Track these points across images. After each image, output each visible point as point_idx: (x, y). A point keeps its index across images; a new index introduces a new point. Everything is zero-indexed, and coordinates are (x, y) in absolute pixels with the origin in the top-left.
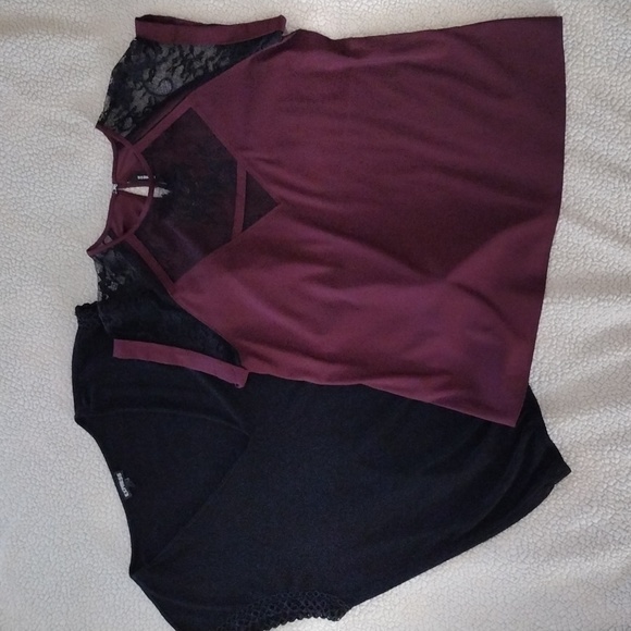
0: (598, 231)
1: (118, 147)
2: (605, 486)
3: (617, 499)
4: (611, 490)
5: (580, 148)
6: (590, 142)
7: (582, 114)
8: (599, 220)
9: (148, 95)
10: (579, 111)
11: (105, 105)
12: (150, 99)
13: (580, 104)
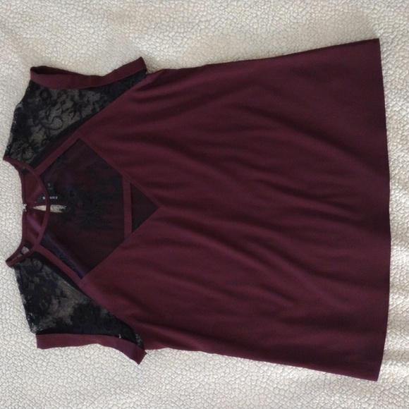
0: (401, 187)
1: (23, 174)
2: (382, 389)
3: (390, 401)
4: (386, 393)
5: (395, 118)
6: (404, 113)
7: (401, 90)
8: (403, 177)
9: (44, 130)
10: (399, 87)
11: (9, 140)
12: (45, 133)
13: (401, 81)
